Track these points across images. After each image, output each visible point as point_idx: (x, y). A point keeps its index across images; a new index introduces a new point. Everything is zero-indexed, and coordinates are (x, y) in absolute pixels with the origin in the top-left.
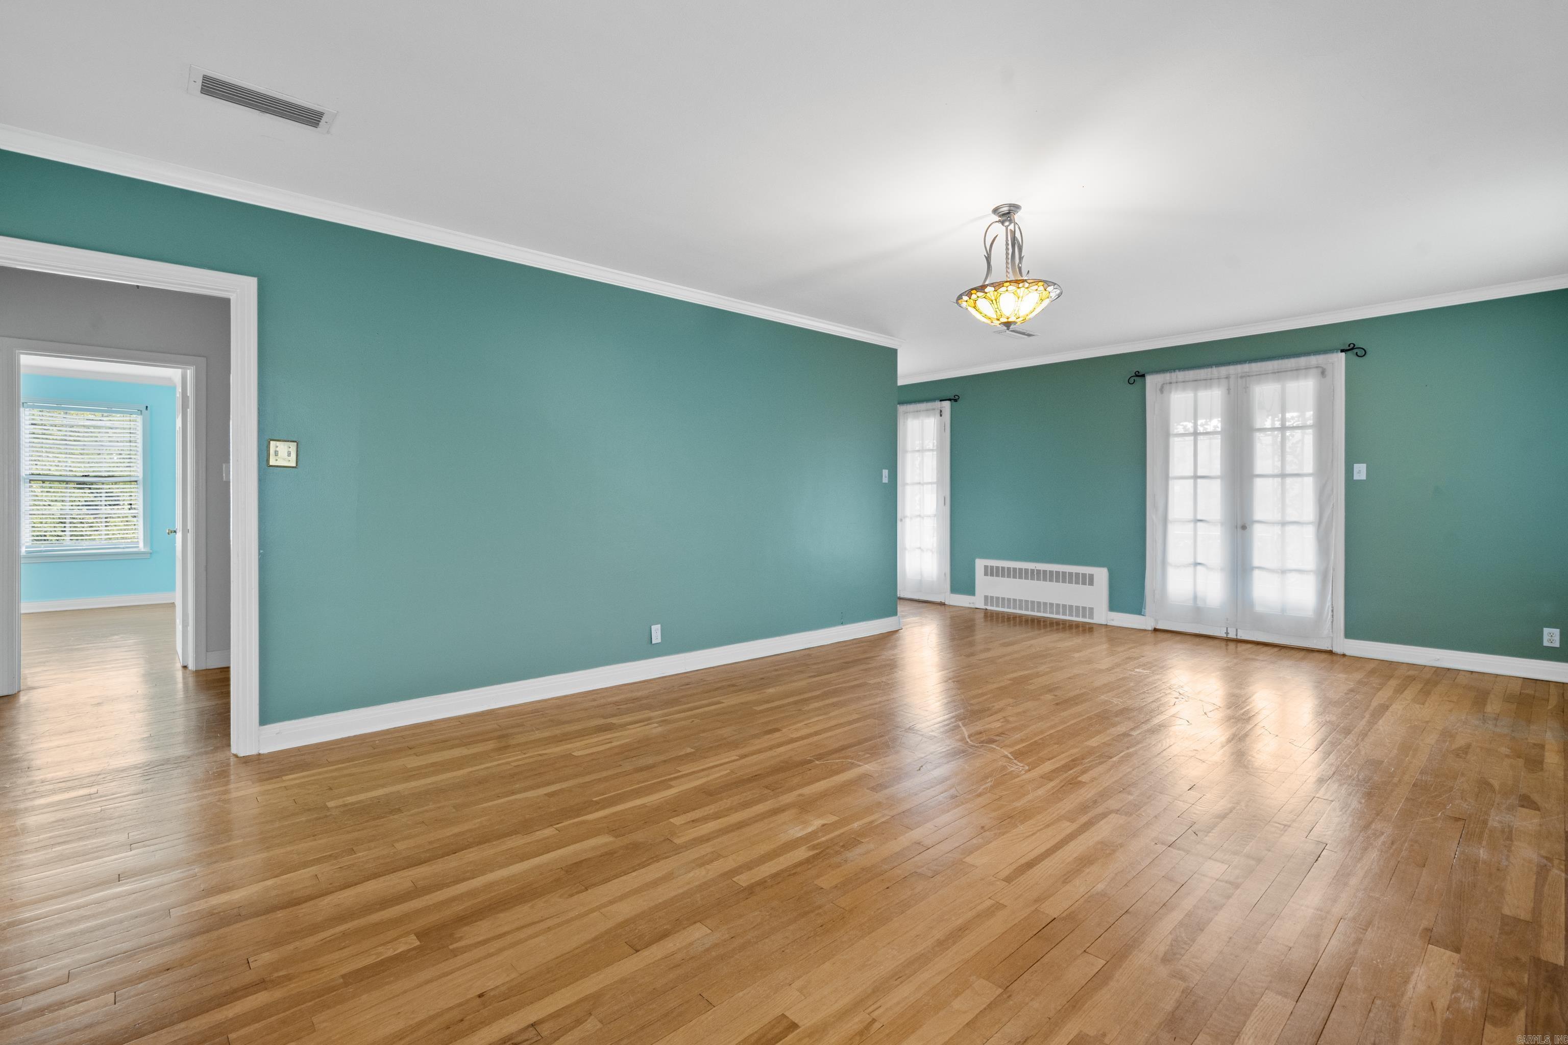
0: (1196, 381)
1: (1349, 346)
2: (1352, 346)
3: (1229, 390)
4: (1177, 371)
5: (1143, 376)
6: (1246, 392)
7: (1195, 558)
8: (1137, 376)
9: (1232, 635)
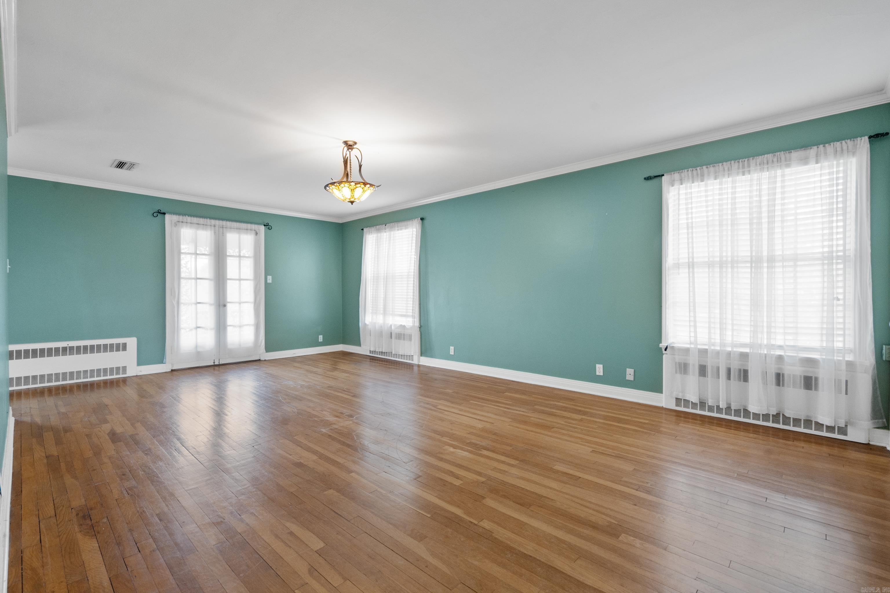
0: (198, 224)
1: (267, 224)
2: (268, 224)
3: (215, 233)
4: (187, 216)
5: (164, 214)
6: (223, 236)
7: (196, 324)
8: (159, 213)
9: (217, 363)
